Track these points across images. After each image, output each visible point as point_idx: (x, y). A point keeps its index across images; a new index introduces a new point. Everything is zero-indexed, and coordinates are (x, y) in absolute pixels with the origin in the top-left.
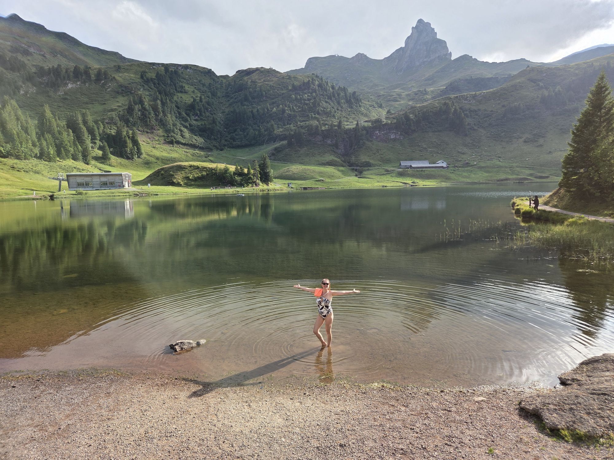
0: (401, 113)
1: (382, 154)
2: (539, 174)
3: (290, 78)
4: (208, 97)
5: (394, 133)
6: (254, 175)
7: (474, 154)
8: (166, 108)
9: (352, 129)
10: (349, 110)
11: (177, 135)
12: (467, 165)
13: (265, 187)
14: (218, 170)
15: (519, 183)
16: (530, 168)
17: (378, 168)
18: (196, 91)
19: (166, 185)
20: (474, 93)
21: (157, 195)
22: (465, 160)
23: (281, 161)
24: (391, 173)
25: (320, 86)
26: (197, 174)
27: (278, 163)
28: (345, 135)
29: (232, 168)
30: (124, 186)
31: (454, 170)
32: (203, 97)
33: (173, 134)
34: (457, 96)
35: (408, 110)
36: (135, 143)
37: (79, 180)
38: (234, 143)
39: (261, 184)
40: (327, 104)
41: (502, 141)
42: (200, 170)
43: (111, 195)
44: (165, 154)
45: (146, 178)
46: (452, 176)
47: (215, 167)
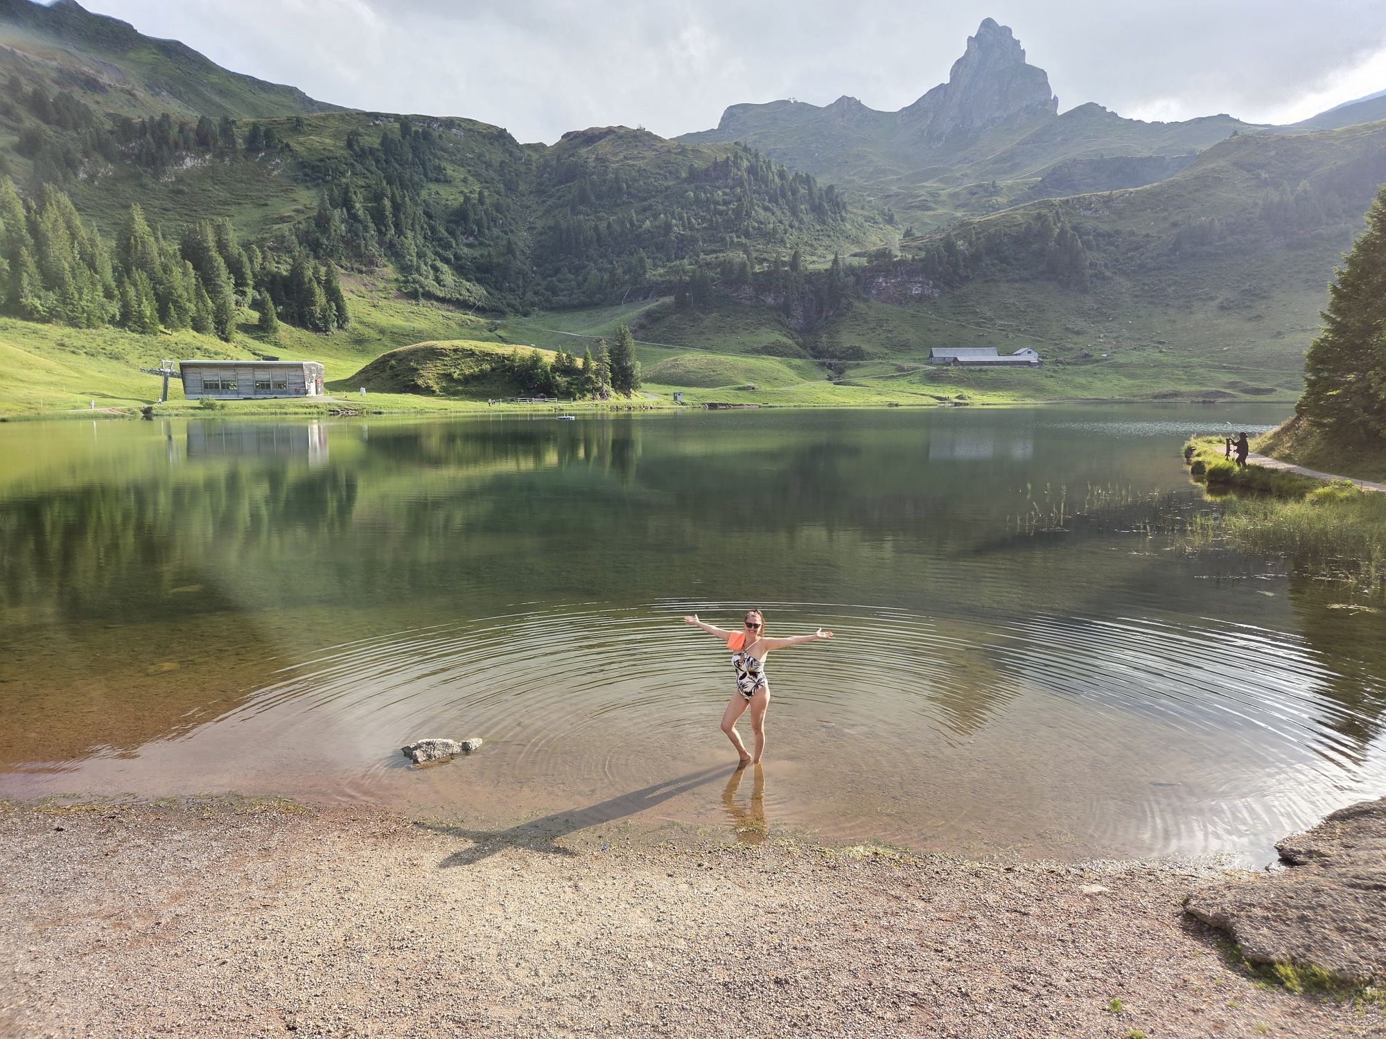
0: (938, 237)
1: (890, 331)
2: (1252, 384)
3: (683, 151)
4: (498, 193)
5: (920, 282)
6: (597, 373)
7: (1102, 336)
8: (403, 217)
9: (823, 271)
10: (818, 227)
11: (427, 278)
12: (1087, 359)
13: (622, 400)
14: (517, 361)
15: (1204, 402)
16: (1232, 368)
17: (881, 363)
18: (470, 178)
19: (401, 392)
20: (1107, 193)
21: (380, 413)
22: (1082, 349)
23: (659, 342)
24: (910, 374)
25: (752, 170)
26: (469, 368)
27: (654, 346)
28: (807, 286)
29: (549, 357)
30: (306, 392)
31: (1055, 371)
32: (486, 193)
33: (416, 276)
34: (1068, 201)
35: (954, 230)
36: (333, 294)
37: (209, 376)
38: (555, 299)
39: (613, 393)
40: (769, 214)
41: (1168, 305)
42: (478, 360)
43: (278, 411)
44: (399, 322)
45: (357, 374)
46: (1049, 383)
47: (511, 353)
